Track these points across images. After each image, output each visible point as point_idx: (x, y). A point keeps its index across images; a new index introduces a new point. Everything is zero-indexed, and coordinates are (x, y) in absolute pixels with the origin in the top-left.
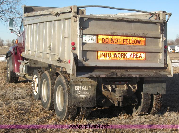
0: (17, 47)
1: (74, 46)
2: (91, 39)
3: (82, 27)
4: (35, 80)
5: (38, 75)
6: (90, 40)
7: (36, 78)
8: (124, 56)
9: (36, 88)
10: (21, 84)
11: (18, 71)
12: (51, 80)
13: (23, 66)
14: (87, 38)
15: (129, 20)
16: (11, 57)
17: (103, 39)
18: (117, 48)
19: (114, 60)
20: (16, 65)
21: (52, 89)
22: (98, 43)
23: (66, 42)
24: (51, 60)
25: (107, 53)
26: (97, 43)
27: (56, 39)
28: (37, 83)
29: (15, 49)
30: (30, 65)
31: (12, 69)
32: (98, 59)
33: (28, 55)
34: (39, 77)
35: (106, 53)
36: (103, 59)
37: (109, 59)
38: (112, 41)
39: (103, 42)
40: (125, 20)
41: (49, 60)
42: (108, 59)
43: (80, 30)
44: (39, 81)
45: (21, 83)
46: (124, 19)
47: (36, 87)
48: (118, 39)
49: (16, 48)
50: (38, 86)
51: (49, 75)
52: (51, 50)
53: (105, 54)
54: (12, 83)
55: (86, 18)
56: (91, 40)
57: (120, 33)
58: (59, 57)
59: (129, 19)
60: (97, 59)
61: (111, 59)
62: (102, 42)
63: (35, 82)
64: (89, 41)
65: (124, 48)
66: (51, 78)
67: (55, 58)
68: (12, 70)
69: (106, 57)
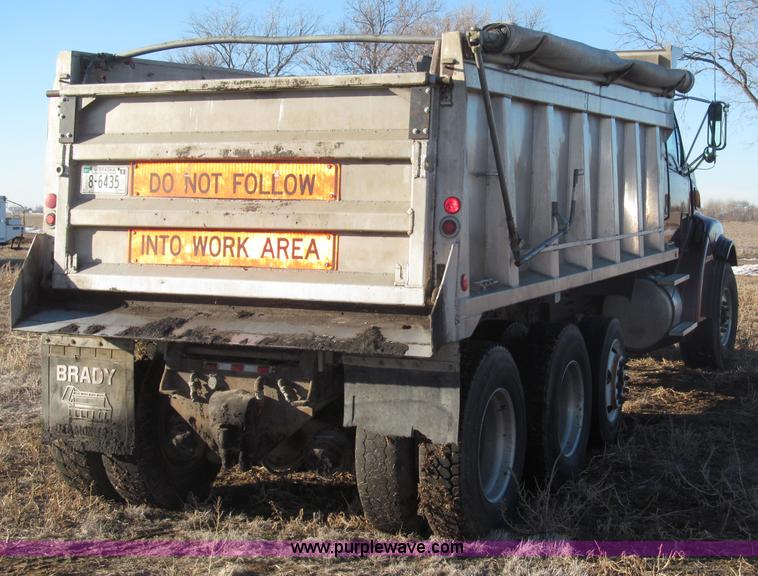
2: (110, 179)
3: (68, 135)
6: (106, 185)
8: (235, 249)
14: (96, 177)
15: (254, 85)
17: (155, 179)
19: (192, 265)
22: (135, 194)
25: (168, 237)
26: (132, 194)
32: (132, 261)
35: (164, 237)
36: (150, 262)
37: (173, 260)
39: (153, 188)
42: (171, 262)
43: (64, 147)
46: (231, 86)
48: (213, 175)
53: (160, 240)
56: (110, 184)
57: (212, 149)
61: (179, 261)
62: (152, 191)
64: (104, 186)
65: (227, 214)
69: (164, 254)
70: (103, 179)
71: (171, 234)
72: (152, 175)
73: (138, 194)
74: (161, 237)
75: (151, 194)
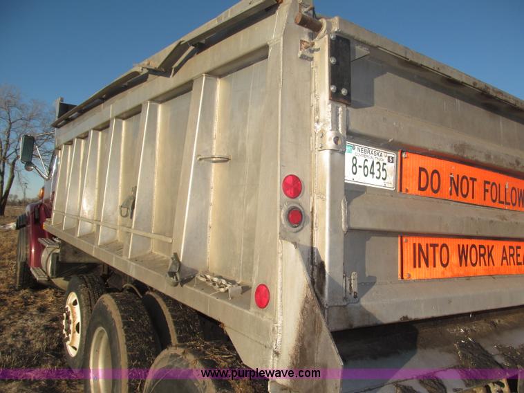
0: (41, 204)
1: (299, 199)
2: (376, 167)
3: (344, 92)
4: (72, 310)
5: (81, 296)
6: (373, 173)
7: (75, 303)
8: (486, 257)
9: (73, 337)
10: (47, 293)
11: (38, 264)
12: (127, 340)
13: (49, 255)
14: (360, 162)
15: (504, 98)
16: (25, 228)
17: (423, 174)
18: (472, 219)
19: (459, 277)
20: (33, 250)
21: (130, 380)
22: (404, 191)
23: (212, 184)
24: (131, 260)
25: (437, 245)
26: (401, 190)
27: (156, 175)
28: (78, 320)
29: (36, 209)
30: (62, 258)
31: (25, 257)
32: (405, 277)
33: (58, 230)
34: (83, 303)
35: (434, 246)
36: (422, 276)
37: (443, 273)
38: (453, 186)
39: (422, 186)
40: (495, 95)
41: (124, 258)
42: (440, 276)
43: (337, 108)
44: (84, 315)
45: (46, 291)
46: (491, 93)
47: (74, 332)
48: (471, 179)
49: (39, 209)
50: (78, 332)
51: (120, 318)
52: (131, 217)
53: (431, 249)
54: (25, 289)
55: (363, 44)
56: (377, 174)
57: (480, 152)
58: (176, 256)
59: (502, 95)
60: (402, 278)
61: (448, 274)
62: (420, 189)
63: (71, 317)
64: (370, 175)
65: (492, 221)
66: (126, 331)
67: (149, 251)
68: (24, 260)
69: (435, 266)
70: (369, 164)
71: (440, 241)
72: (421, 169)
73: (407, 190)
74: (432, 245)
75: (420, 193)
